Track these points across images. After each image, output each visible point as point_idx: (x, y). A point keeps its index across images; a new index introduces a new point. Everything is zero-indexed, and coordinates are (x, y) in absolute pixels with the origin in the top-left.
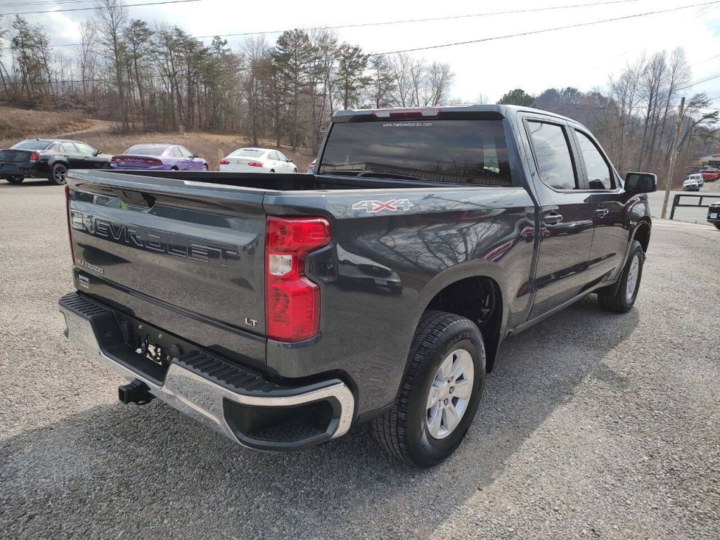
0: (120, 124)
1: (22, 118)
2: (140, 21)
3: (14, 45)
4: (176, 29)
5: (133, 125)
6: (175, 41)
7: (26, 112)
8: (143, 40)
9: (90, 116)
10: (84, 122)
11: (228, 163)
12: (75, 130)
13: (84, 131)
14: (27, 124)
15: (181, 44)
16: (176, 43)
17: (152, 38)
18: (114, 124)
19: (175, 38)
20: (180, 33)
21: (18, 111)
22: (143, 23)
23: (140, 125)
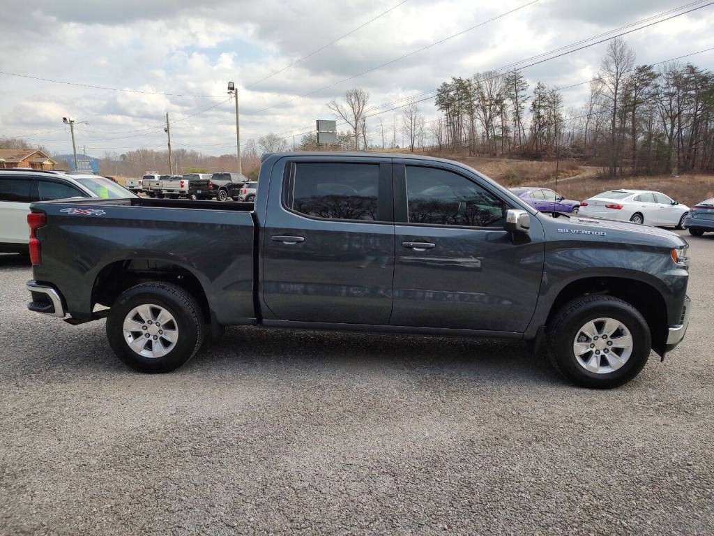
0: (607, 169)
1: (525, 169)
2: (646, 66)
3: (532, 108)
4: (688, 66)
5: (621, 170)
6: (686, 79)
7: (530, 163)
8: (647, 85)
9: (585, 163)
10: (577, 169)
11: (587, 205)
12: (565, 177)
13: (573, 178)
14: (527, 172)
15: (693, 80)
16: (687, 81)
17: (657, 81)
18: (601, 170)
19: (686, 76)
20: (692, 69)
21: (525, 162)
22: (650, 68)
23: (628, 169)
